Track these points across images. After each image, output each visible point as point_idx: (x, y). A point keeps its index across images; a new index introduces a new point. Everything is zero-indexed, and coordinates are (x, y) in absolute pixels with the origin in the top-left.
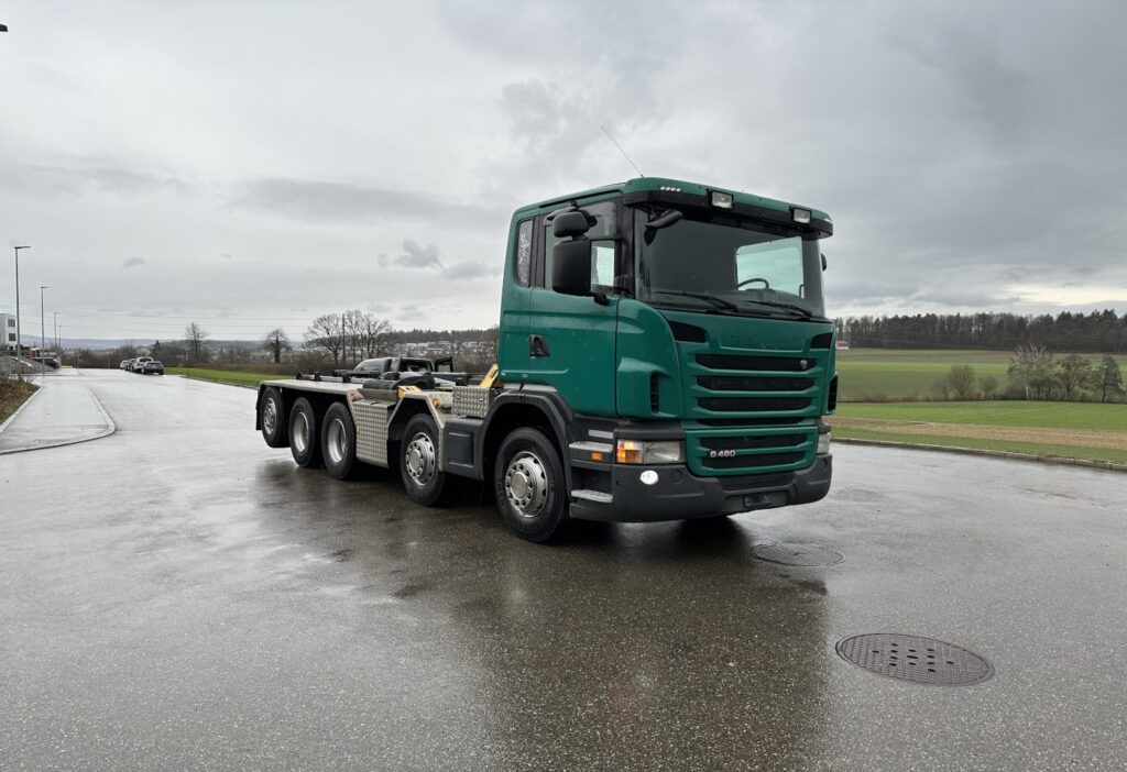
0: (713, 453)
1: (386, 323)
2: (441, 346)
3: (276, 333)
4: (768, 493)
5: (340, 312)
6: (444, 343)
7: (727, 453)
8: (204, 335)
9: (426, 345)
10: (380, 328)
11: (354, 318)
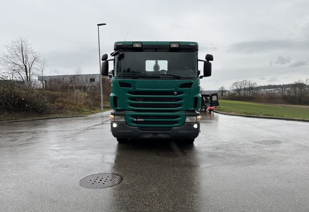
0: (135, 120)
1: (255, 83)
2: (278, 90)
3: (222, 88)
4: (160, 133)
5: (241, 80)
6: (279, 89)
7: (140, 120)
8: (203, 89)
9: (273, 89)
10: (253, 85)
11: (245, 82)
